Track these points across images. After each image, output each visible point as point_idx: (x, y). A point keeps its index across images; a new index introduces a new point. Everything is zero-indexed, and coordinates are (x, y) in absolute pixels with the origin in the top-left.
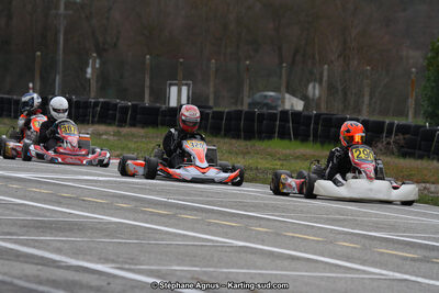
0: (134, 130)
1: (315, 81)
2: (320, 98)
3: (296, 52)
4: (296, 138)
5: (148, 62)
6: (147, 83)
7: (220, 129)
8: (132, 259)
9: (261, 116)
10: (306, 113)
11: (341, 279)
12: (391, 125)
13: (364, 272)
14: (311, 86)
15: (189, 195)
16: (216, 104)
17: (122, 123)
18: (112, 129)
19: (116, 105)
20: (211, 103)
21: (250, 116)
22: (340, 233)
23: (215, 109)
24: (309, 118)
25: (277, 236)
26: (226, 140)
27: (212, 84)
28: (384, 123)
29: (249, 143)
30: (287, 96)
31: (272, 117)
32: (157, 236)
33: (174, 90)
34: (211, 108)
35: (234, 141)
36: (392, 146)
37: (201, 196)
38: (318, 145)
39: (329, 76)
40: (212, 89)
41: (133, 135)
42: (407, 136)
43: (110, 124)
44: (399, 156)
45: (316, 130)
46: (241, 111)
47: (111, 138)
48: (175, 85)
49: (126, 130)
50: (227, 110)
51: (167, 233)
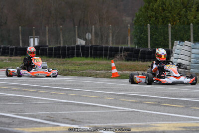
0: (17, 58)
1: (89, 32)
2: (91, 39)
3: (80, 21)
4: (83, 56)
5: (20, 29)
6: (21, 38)
7: (52, 55)
8: (22, 110)
9: (68, 48)
10: (86, 46)
11: (107, 112)
12: (122, 48)
13: (117, 109)
14: (87, 34)
15: (42, 82)
16: (49, 44)
17: (11, 55)
18: (7, 58)
19: (8, 48)
20: (47, 44)
21: (64, 48)
22: (105, 94)
23: (49, 47)
24: (88, 48)
25: (80, 97)
26: (55, 59)
27: (47, 36)
28: (119, 47)
29: (64, 59)
30: (78, 39)
31: (73, 48)
32: (31, 100)
33: (32, 40)
34: (47, 46)
35: (58, 59)
36: (123, 56)
37: (47, 82)
38: (93, 58)
39: (95, 30)
40: (47, 39)
41: (17, 60)
42: (128, 52)
43: (6, 56)
44: (125, 61)
45: (91, 52)
46: (60, 47)
47: (7, 61)
48: (32, 38)
49: (13, 58)
50: (54, 47)
51: (35, 99)
